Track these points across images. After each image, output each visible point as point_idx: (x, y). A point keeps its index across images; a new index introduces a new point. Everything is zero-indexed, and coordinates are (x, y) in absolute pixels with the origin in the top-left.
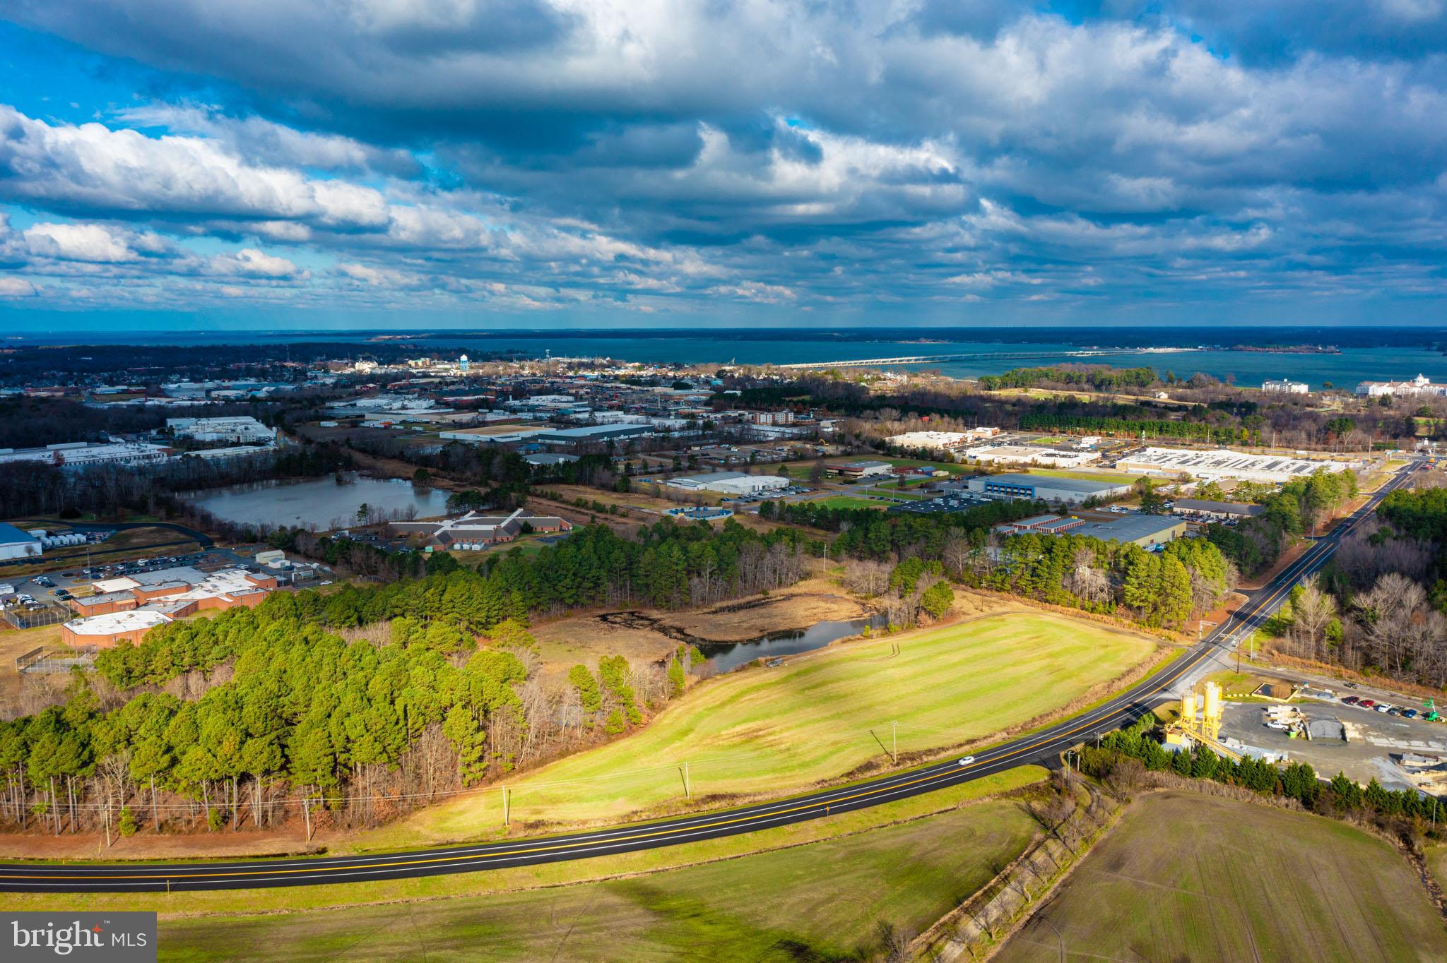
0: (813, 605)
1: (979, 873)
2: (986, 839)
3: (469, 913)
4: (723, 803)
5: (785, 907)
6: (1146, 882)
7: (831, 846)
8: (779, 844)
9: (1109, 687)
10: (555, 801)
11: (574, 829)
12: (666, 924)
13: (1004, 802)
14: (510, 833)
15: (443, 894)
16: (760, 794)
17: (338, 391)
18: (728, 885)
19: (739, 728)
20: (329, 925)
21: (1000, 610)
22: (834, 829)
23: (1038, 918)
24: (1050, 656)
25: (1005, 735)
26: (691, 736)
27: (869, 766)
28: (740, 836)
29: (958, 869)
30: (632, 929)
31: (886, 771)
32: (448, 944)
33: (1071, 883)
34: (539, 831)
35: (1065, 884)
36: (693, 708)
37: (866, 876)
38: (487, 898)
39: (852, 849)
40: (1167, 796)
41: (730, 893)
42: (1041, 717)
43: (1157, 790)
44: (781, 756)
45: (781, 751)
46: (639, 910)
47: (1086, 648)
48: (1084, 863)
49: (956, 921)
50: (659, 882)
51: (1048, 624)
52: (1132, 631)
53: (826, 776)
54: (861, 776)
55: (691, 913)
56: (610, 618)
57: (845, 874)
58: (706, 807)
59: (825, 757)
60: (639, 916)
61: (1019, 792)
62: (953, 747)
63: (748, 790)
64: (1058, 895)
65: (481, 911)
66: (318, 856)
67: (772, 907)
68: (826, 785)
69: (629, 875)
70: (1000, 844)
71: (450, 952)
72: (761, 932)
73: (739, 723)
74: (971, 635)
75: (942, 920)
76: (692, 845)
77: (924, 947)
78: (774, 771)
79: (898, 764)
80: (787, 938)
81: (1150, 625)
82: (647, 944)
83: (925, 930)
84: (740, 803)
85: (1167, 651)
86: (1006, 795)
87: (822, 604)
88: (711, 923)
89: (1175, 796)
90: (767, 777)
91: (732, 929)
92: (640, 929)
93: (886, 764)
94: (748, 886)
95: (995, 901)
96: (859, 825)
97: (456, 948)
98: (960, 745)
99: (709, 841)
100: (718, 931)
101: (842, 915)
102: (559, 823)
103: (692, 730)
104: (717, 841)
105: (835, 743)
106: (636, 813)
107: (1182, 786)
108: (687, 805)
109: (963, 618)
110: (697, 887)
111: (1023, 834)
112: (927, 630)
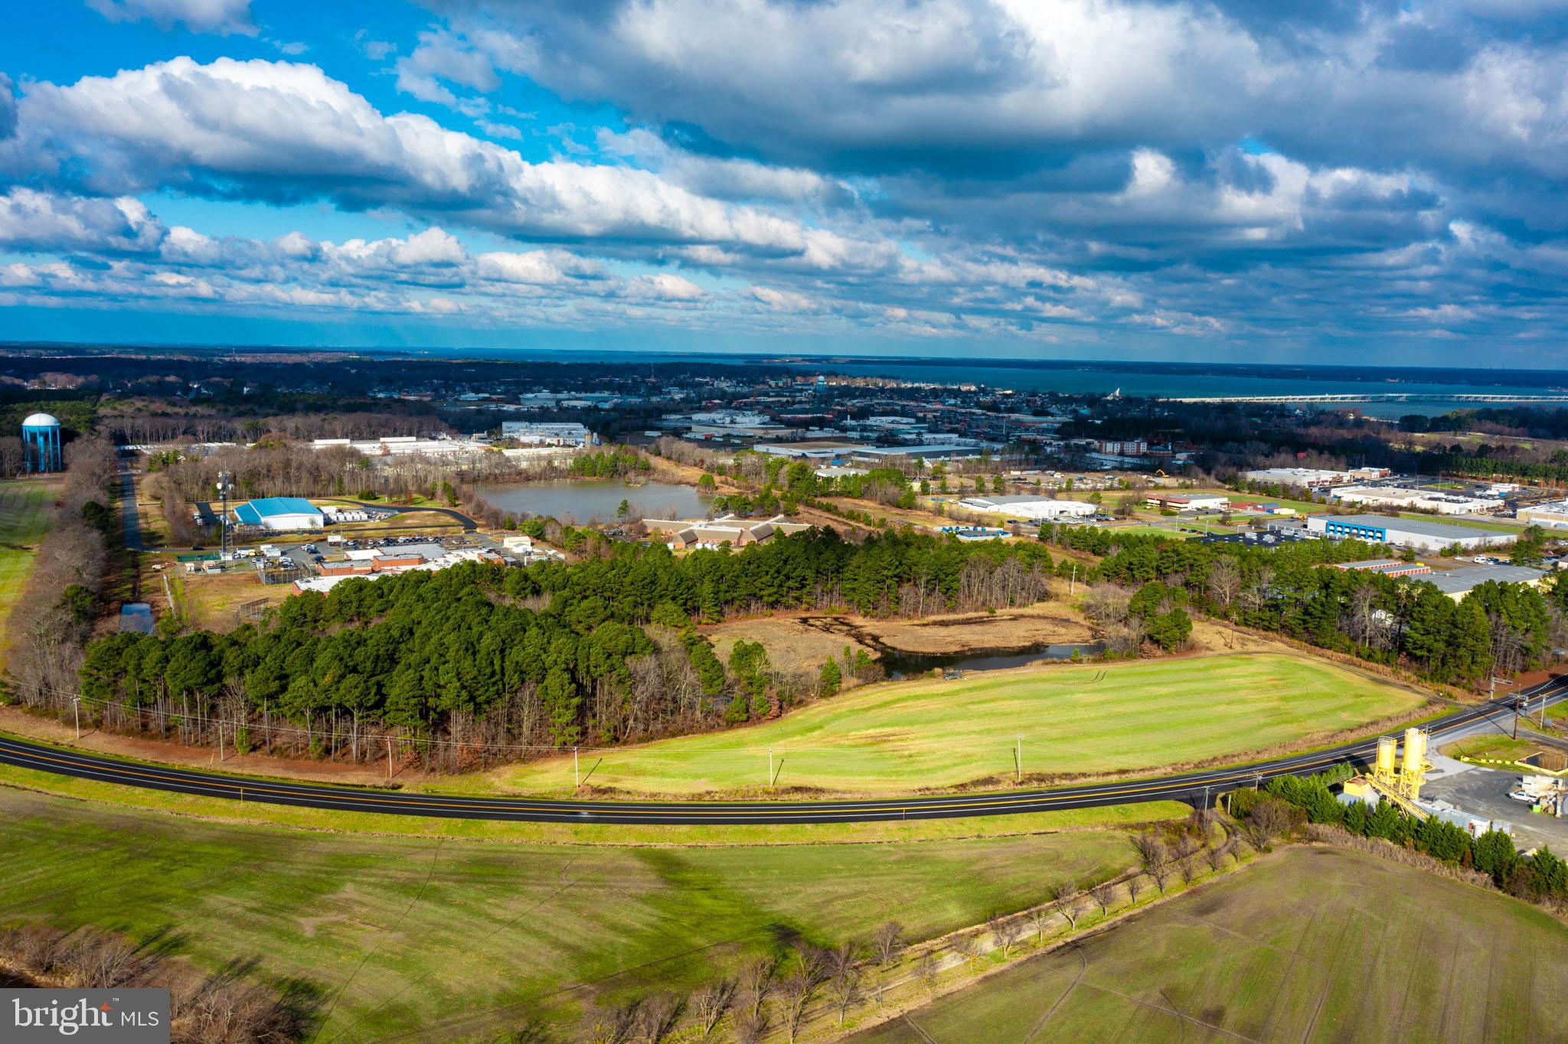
0: (1039, 627)
1: (1037, 895)
2: (1070, 866)
3: (491, 855)
4: (806, 796)
5: (801, 895)
6: (1231, 932)
7: (891, 849)
8: (838, 839)
9: (1332, 736)
10: (639, 773)
11: (638, 800)
12: (670, 892)
13: (1118, 833)
14: (576, 795)
15: (479, 837)
16: (851, 792)
17: (682, 405)
18: (755, 868)
19: (871, 732)
20: (361, 847)
21: (1251, 647)
22: (906, 834)
23: (1075, 946)
24: (1284, 699)
25: (1170, 770)
26: (816, 733)
27: (989, 781)
28: (799, 826)
29: (1015, 888)
30: (633, 891)
31: (1004, 788)
32: (454, 877)
33: (1137, 920)
34: (606, 796)
35: (1129, 920)
36: (836, 708)
37: (908, 880)
38: (517, 845)
39: (913, 854)
40: (1323, 852)
41: (753, 875)
42: (1225, 757)
43: (1314, 844)
44: (899, 761)
45: (901, 757)
46: (653, 877)
47: (1334, 696)
48: (1170, 903)
49: (977, 934)
50: (690, 856)
51: (1304, 668)
52: (1405, 683)
53: (932, 785)
54: (972, 789)
55: (702, 886)
56: (811, 621)
57: (888, 874)
58: (785, 797)
59: (946, 767)
60: (650, 881)
61: (1142, 826)
62: (1098, 775)
63: (839, 787)
64: (1113, 928)
65: (503, 855)
66: (391, 791)
67: (788, 894)
68: (927, 792)
69: (664, 845)
70: (1083, 871)
71: (451, 884)
72: (761, 914)
73: (875, 727)
74: (1199, 670)
75: (961, 931)
76: (744, 827)
77: (925, 952)
78: (880, 773)
79: (1021, 783)
80: (783, 922)
81: (1432, 680)
82: (640, 905)
83: (935, 938)
84: (823, 798)
85: (1437, 708)
86: (1125, 827)
87: (1051, 628)
88: (715, 898)
89: (1332, 853)
90: (871, 778)
91: (732, 906)
92: (640, 892)
93: (1008, 781)
94: (776, 872)
95: (1035, 924)
96: (937, 833)
97: (459, 882)
98: (1108, 774)
99: (763, 826)
100: (718, 906)
101: (856, 911)
102: (628, 792)
103: (821, 727)
104: (771, 827)
105: (968, 756)
106: (709, 793)
107: (1350, 844)
108: (768, 793)
109: (1203, 653)
110: (724, 865)
111: (1117, 866)
112: (1151, 661)
